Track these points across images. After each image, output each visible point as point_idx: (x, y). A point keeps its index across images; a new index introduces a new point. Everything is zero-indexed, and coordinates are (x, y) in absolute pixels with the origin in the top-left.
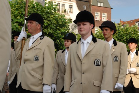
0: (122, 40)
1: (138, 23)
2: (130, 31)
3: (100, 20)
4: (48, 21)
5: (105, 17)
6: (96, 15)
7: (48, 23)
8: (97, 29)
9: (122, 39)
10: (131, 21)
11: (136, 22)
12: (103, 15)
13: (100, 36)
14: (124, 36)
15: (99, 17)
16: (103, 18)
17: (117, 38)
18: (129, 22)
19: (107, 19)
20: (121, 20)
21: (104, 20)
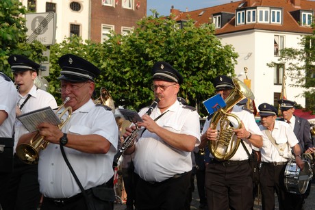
0: (175, 62)
1: (217, 17)
2: (198, 40)
8: (106, 32)
9: (177, 60)
10: (201, 10)
11: (214, 15)
13: (115, 53)
14: (181, 54)
18: (195, 14)
19: (135, 4)
20: (173, 7)
21: (128, 7)
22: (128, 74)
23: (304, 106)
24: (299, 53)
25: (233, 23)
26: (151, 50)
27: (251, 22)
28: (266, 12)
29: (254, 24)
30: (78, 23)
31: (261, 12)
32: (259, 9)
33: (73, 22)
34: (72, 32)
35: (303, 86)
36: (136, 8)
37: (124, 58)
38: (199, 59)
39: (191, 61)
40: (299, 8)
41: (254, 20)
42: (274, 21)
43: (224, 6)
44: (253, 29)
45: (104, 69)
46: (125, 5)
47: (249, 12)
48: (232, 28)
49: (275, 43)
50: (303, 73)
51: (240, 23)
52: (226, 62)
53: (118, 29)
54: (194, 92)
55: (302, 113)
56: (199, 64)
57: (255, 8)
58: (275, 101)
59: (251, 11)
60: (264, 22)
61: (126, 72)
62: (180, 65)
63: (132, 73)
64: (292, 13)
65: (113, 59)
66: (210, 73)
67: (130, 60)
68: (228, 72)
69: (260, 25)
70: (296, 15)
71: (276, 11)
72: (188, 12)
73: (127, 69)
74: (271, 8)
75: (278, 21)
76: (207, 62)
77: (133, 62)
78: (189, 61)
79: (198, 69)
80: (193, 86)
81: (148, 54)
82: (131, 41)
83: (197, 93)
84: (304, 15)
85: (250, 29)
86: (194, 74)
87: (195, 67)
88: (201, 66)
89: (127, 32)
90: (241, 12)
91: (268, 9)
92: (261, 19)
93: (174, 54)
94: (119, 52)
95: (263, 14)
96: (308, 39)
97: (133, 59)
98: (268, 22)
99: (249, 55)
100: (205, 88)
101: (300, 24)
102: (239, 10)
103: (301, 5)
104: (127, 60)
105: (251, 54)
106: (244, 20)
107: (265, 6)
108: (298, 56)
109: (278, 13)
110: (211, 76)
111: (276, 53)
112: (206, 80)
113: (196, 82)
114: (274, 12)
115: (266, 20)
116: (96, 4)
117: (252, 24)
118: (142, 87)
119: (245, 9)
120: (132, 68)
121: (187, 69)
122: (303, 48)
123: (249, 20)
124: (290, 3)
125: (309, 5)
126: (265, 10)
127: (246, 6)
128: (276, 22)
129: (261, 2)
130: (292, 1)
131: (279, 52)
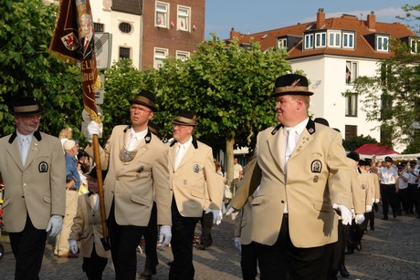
0: (240, 90)
1: (283, 40)
3: (171, 26)
4: (6, 23)
5: (185, 17)
6: (157, 9)
7: (9, 29)
8: (160, 56)
9: (241, 87)
10: (264, 33)
11: (280, 38)
12: (179, 13)
13: (173, 79)
14: (247, 80)
15: (167, 17)
16: (179, 21)
17: (224, 83)
18: (258, 36)
19: (192, 25)
20: (233, 29)
21: (183, 29)
22: (187, 103)
23: (378, 140)
24: (375, 81)
25: (300, 47)
27: (321, 46)
28: (338, 35)
29: (324, 49)
30: (128, 46)
31: (332, 35)
32: (329, 32)
33: (123, 45)
34: (121, 56)
35: (380, 120)
36: (193, 30)
37: (181, 85)
39: (257, 89)
40: (374, 31)
41: (324, 44)
42: (346, 45)
43: (290, 29)
44: (323, 54)
45: (159, 98)
46: (179, 27)
47: (319, 35)
48: (299, 53)
49: (347, 70)
50: (379, 103)
51: (308, 47)
53: (172, 53)
55: (377, 148)
56: (266, 92)
57: (325, 30)
58: (346, 135)
59: (321, 34)
60: (335, 46)
61: (185, 102)
62: (245, 93)
63: (191, 102)
64: (365, 37)
65: (169, 86)
67: (189, 87)
69: (330, 49)
70: (371, 39)
71: (348, 34)
73: (186, 98)
74: (343, 31)
75: (351, 45)
77: (192, 90)
78: (254, 89)
79: (266, 97)
80: (259, 117)
81: (207, 81)
82: (191, 67)
84: (380, 39)
85: (319, 54)
86: (260, 103)
87: (262, 96)
88: (269, 94)
89: (184, 57)
90: (309, 35)
91: (339, 32)
92: (332, 44)
94: (176, 79)
95: (333, 38)
96: (384, 65)
97: (192, 86)
98: (339, 47)
99: (319, 83)
101: (374, 47)
102: (307, 32)
103: (376, 28)
104: (186, 88)
105: (320, 82)
106: (313, 44)
107: (336, 28)
108: (376, 84)
109: (351, 36)
111: (348, 81)
113: (262, 113)
114: (346, 35)
115: (337, 44)
116: (148, 26)
117: (321, 49)
118: (202, 118)
119: (314, 32)
120: (192, 97)
121: (252, 97)
122: (379, 76)
123: (318, 44)
124: (363, 25)
125: (385, 29)
126: (336, 33)
127: (314, 28)
128: (348, 46)
129: (331, 24)
130: (367, 23)
131: (352, 81)
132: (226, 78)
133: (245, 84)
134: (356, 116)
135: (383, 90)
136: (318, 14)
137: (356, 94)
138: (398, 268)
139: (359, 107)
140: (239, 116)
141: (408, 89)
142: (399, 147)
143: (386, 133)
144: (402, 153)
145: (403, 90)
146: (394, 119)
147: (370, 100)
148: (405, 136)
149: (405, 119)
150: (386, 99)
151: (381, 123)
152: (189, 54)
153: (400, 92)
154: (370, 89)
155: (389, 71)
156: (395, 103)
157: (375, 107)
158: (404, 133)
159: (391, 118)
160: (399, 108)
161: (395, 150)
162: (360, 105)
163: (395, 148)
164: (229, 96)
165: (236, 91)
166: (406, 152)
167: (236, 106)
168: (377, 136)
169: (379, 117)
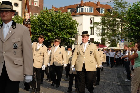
0: (55, 26)
1: (69, 10)
2: (62, 18)
3: (32, 5)
5: (37, 2)
9: (56, 25)
10: (63, 7)
11: (69, 9)
14: (57, 23)
16: (35, 3)
17: (50, 24)
18: (61, 8)
19: (39, 4)
20: (53, 6)
21: (36, 5)
22: (37, 31)
23: (101, 43)
24: (99, 23)
25: (75, 12)
26: (46, 21)
27: (82, 12)
28: (87, 8)
29: (83, 13)
31: (86, 8)
32: (85, 7)
35: (101, 36)
36: (39, 6)
37: (36, 24)
38: (64, 25)
39: (61, 26)
40: (99, 7)
41: (83, 11)
42: (90, 11)
43: (72, 6)
46: (35, 5)
48: (75, 14)
49: (91, 20)
50: (101, 30)
51: (78, 12)
52: (74, 26)
53: (32, 14)
54: (62, 37)
55: (100, 45)
56: (64, 27)
57: (83, 7)
59: (82, 8)
60: (86, 12)
61: (37, 30)
62: (57, 27)
63: (39, 30)
64: (96, 9)
66: (68, 30)
67: (38, 25)
68: (75, 30)
70: (98, 10)
71: (91, 8)
72: (59, 8)
73: (37, 29)
74: (89, 7)
75: (92, 12)
76: (67, 26)
77: (39, 26)
78: (60, 26)
79: (64, 29)
80: (62, 35)
81: (45, 23)
82: (39, 18)
83: (63, 38)
84: (101, 10)
85: (82, 14)
86: (62, 30)
87: (63, 28)
88: (65, 28)
89: (36, 15)
90: (78, 8)
91: (88, 7)
92: (86, 11)
93: (55, 23)
94: (34, 22)
95: (86, 9)
96: (102, 18)
97: (39, 25)
98: (88, 12)
99: (81, 24)
100: (66, 36)
101: (99, 12)
102: (77, 7)
104: (37, 25)
106: (79, 11)
108: (100, 24)
109: (92, 9)
110: (68, 31)
111: (91, 23)
112: (67, 33)
113: (63, 34)
114: (90, 8)
115: (87, 11)
116: (24, 4)
117: (82, 13)
119: (80, 7)
120: (39, 28)
121: (60, 29)
122: (101, 22)
123: (81, 11)
124: (96, 5)
125: (103, 6)
126: (87, 7)
127: (80, 6)
128: (91, 12)
129: (85, 4)
130: (97, 4)
131: (92, 23)
132: (51, 22)
133: (57, 24)
134: (93, 35)
135: (102, 26)
136: (81, 1)
137: (94, 28)
138: (107, 84)
139: (95, 32)
140: (55, 35)
141: (110, 26)
142: (107, 45)
143: (103, 40)
144: (108, 47)
145: (109, 26)
146: (106, 36)
147: (98, 30)
148: (109, 41)
149: (109, 36)
150: (103, 29)
151: (101, 37)
152: (38, 14)
153: (108, 27)
154: (98, 26)
155: (104, 20)
156: (106, 31)
157: (100, 32)
158: (109, 40)
159: (105, 35)
160: (107, 32)
161: (106, 46)
162: (95, 31)
163: (106, 45)
164: (52, 28)
165: (54, 27)
166: (110, 46)
167: (54, 31)
168: (100, 41)
169: (101, 35)
